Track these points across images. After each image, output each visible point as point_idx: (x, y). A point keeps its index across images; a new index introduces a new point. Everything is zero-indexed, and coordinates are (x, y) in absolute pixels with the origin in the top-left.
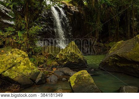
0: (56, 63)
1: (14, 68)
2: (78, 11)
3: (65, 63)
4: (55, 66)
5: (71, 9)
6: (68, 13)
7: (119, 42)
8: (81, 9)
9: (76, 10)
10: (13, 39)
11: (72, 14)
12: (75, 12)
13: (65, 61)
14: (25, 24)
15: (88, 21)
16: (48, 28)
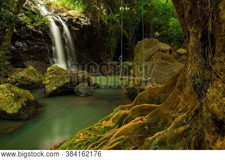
2: (90, 24)
6: (73, 28)
8: (94, 21)
9: (87, 22)
12: (84, 25)
16: (45, 45)
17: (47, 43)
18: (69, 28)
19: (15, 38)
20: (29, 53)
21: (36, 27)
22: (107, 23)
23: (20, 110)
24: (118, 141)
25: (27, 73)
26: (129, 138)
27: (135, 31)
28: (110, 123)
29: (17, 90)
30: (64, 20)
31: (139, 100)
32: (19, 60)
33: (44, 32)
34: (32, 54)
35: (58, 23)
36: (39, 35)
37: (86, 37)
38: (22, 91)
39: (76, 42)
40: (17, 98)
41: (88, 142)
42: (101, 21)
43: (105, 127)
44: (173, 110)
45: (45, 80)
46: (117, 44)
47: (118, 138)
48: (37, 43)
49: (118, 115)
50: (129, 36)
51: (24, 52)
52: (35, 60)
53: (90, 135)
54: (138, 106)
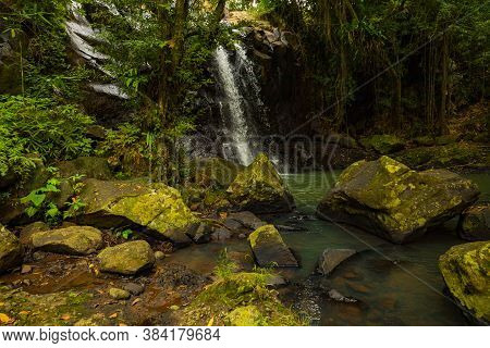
0: (226, 202)
1: (162, 216)
2: (286, 43)
3: (245, 202)
4: (225, 209)
5: (266, 38)
6: (257, 53)
7: (356, 164)
8: (294, 37)
9: (279, 40)
10: (136, 150)
11: (268, 57)
12: (276, 47)
13: (244, 197)
14: (161, 117)
15: (315, 73)
16: (202, 98)
37: (280, 74)
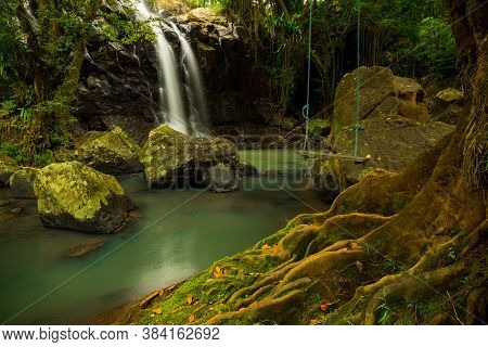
2: (236, 36)
6: (202, 46)
8: (246, 31)
9: (230, 33)
13: (89, 160)
16: (145, 84)
17: (148, 78)
18: (194, 46)
19: (87, 69)
20: (114, 99)
21: (127, 47)
22: (273, 34)
23: (97, 214)
24: (296, 288)
25: (111, 141)
26: (318, 283)
27: (337, 49)
28: (278, 250)
29: (93, 174)
30: (183, 30)
31: (344, 203)
32: (94, 114)
33: (143, 55)
34: (120, 102)
35: (170, 37)
36: (134, 64)
37: (228, 64)
38: (101, 176)
39: (207, 76)
40: (93, 189)
41: (232, 287)
42: (261, 31)
43: (268, 258)
44: (423, 228)
45: (144, 156)
46: (295, 81)
47: (296, 283)
48: (129, 79)
49: (297, 234)
50: (323, 62)
51: (105, 97)
52: (125, 115)
53: (236, 272)
54: (342, 216)
